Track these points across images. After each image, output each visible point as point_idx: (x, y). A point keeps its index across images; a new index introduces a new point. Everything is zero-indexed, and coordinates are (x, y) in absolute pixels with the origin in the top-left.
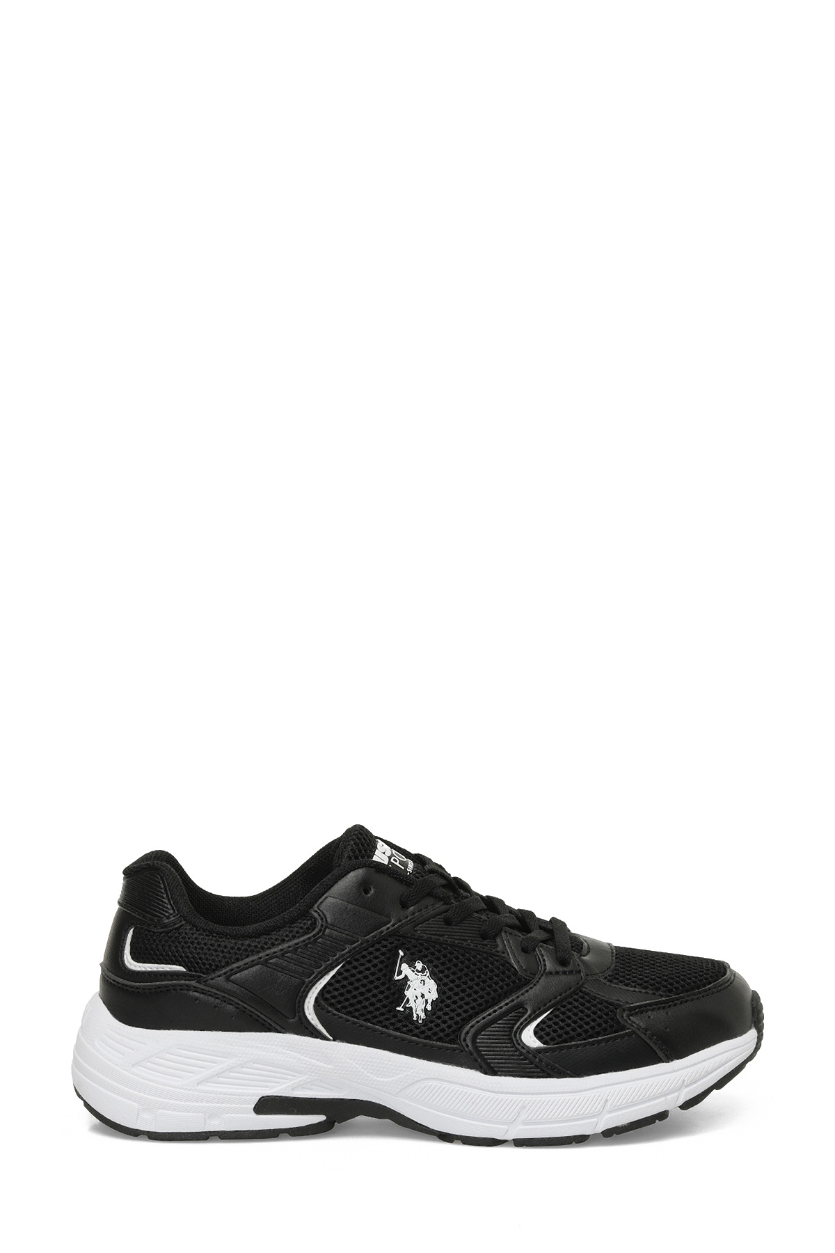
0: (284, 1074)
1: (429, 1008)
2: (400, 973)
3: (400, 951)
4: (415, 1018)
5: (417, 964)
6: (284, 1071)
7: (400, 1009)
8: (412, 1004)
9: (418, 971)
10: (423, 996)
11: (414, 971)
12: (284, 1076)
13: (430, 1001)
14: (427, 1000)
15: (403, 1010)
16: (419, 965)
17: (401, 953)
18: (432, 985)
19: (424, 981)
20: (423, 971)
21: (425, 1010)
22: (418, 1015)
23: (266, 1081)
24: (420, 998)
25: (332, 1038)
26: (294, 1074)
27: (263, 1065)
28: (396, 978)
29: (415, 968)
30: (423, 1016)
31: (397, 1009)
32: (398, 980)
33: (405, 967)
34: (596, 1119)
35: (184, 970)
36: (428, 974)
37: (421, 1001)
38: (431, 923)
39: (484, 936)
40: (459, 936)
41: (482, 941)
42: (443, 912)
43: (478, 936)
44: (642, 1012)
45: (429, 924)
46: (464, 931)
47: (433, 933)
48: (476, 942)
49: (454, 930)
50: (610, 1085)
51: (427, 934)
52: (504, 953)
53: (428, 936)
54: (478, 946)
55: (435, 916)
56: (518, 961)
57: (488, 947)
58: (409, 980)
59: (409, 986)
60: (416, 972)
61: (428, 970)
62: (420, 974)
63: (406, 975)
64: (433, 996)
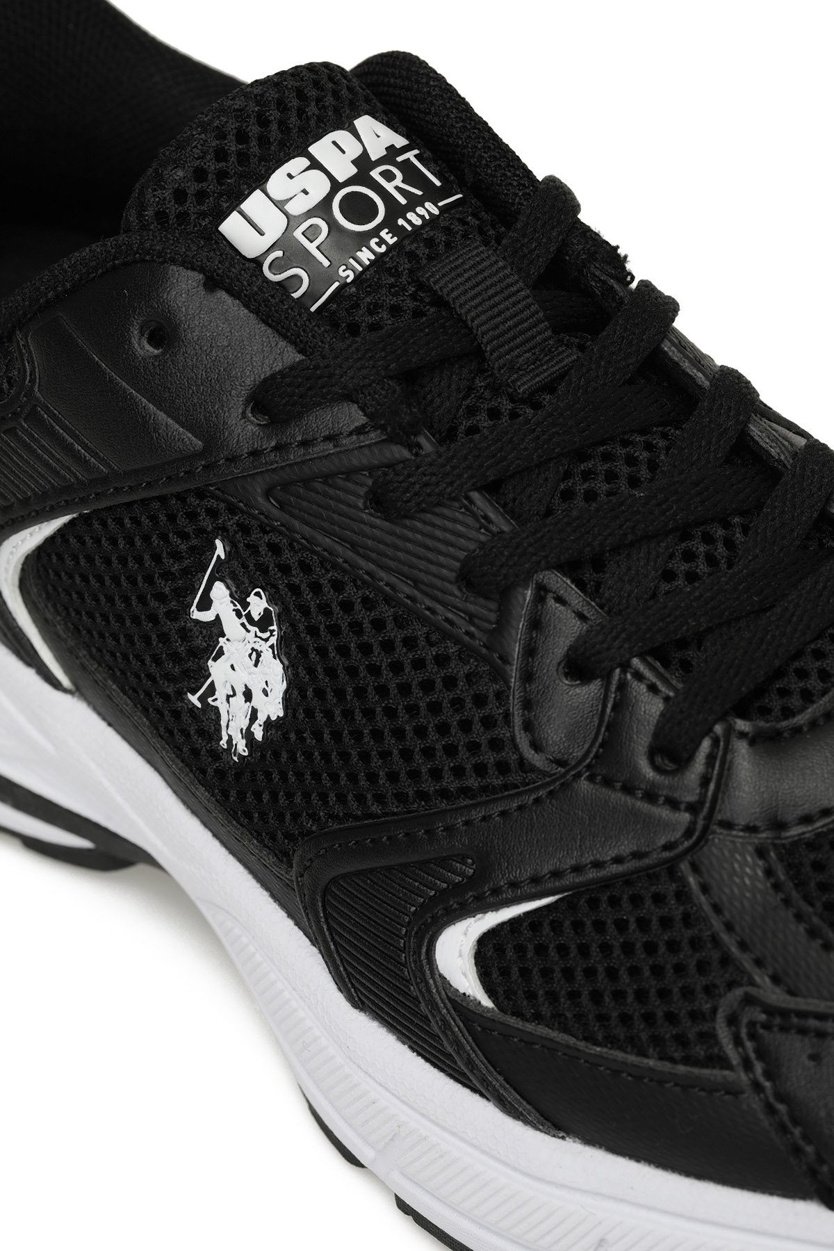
1: (258, 734)
2: (206, 604)
3: (218, 543)
4: (223, 743)
5: (252, 599)
7: (194, 699)
8: (219, 701)
9: (250, 619)
10: (248, 695)
11: (238, 614)
13: (262, 718)
14: (255, 710)
15: (198, 705)
16: (258, 605)
17: (220, 551)
18: (274, 673)
19: (258, 655)
20: (263, 623)
21: (248, 735)
22: (230, 737)
24: (240, 698)
25: (65, 681)
28: (197, 615)
29: (245, 605)
30: (241, 746)
31: (189, 697)
32: (197, 622)
33: (220, 592)
36: (273, 640)
37: (241, 705)
38: (331, 491)
39: (468, 578)
40: (400, 562)
41: (456, 594)
42: (378, 467)
43: (452, 575)
44: (803, 1031)
45: (325, 495)
46: (421, 551)
47: (326, 525)
48: (439, 594)
49: (389, 539)
50: (622, 1200)
51: (307, 524)
52: (505, 660)
53: (307, 530)
54: (439, 608)
55: (350, 473)
56: (527, 704)
57: (471, 622)
58: (223, 635)
59: (221, 653)
60: (244, 620)
61: (275, 627)
62: (253, 629)
63: (218, 616)
64: (272, 708)
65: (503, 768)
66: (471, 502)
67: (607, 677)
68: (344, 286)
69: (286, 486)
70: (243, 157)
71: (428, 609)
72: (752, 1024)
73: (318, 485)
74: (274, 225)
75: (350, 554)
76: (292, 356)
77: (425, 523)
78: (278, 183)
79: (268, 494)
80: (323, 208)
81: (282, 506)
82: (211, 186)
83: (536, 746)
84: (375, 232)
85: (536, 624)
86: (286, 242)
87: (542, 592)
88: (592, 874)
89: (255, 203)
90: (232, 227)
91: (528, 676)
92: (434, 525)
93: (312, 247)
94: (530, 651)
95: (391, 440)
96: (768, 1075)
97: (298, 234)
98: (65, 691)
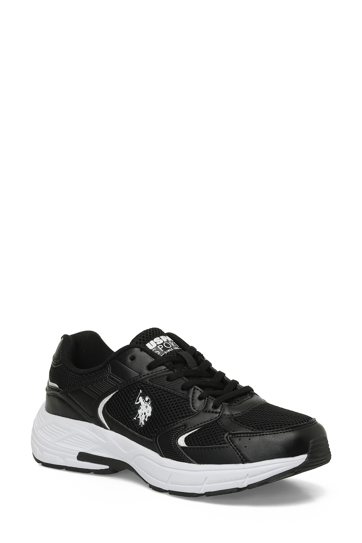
0: (89, 443)
1: (146, 420)
2: (138, 401)
3: (141, 390)
4: (140, 424)
5: (146, 398)
6: (89, 441)
7: (135, 418)
8: (140, 417)
9: (146, 401)
10: (145, 414)
11: (144, 401)
12: (89, 444)
13: (147, 417)
14: (146, 416)
15: (136, 419)
18: (150, 409)
19: (147, 407)
20: (148, 401)
23: (82, 445)
24: (143, 414)
26: (93, 443)
27: (81, 437)
28: (136, 403)
29: (145, 399)
30: (143, 423)
31: (134, 418)
32: (136, 404)
33: (141, 398)
34: (201, 486)
35: (58, 387)
36: (150, 404)
37: (144, 416)
38: (160, 379)
39: (183, 389)
40: (172, 387)
41: (181, 391)
42: (168, 375)
43: (180, 388)
44: (238, 437)
45: (159, 379)
46: (175, 385)
47: (159, 384)
48: (178, 391)
49: (170, 384)
50: (209, 470)
51: (156, 384)
52: (189, 398)
53: (156, 385)
54: (178, 393)
55: (163, 376)
56: (193, 403)
57: (183, 394)
58: (141, 405)
59: (140, 408)
60: (145, 402)
61: (150, 401)
62: (146, 403)
63: (140, 402)
64: (149, 414)
65: (189, 412)
66: (183, 378)
67: (205, 399)
68: (165, 354)
69: (152, 379)
70: (150, 336)
71: (176, 393)
72: (230, 437)
73: (158, 378)
74: (155, 345)
75: (163, 387)
76: (154, 360)
77: (176, 381)
78: (155, 340)
79: (150, 381)
80: (162, 344)
81: (152, 382)
82: (145, 339)
83: (194, 409)
84: (170, 348)
85: (194, 393)
86: (156, 347)
87: (195, 388)
88: (204, 424)
89: (152, 342)
90: (148, 345)
91: (193, 400)
92: (177, 381)
93: (161, 349)
94: (193, 396)
95: (170, 370)
96: (233, 443)
97: (158, 347)
98: (109, 430)
